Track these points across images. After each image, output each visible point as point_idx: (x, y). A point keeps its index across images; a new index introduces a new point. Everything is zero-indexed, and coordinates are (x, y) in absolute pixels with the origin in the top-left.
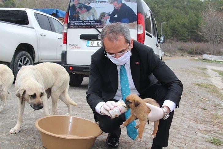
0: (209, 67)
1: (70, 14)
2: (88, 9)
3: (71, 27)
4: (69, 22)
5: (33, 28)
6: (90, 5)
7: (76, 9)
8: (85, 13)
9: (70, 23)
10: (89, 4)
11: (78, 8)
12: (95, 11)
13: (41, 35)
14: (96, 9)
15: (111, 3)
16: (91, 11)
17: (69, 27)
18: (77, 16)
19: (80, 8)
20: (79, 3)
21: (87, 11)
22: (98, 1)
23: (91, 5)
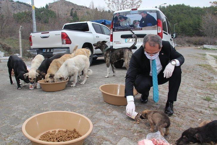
0: (208, 53)
1: (114, 22)
2: (126, 18)
4: (113, 27)
5: (92, 33)
7: (118, 19)
8: (124, 21)
9: (114, 28)
10: (126, 15)
11: (119, 18)
12: (130, 20)
13: (97, 37)
14: (131, 19)
15: (140, 14)
16: (128, 20)
17: (114, 31)
18: (119, 24)
19: (120, 18)
20: (120, 16)
21: (125, 20)
22: (131, 13)
23: (127, 16)
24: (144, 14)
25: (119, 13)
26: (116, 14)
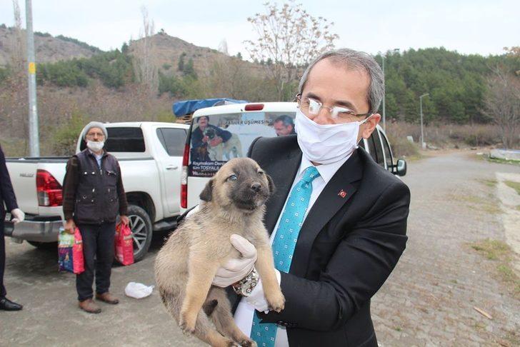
1: (191, 147)
2: (226, 136)
3: (194, 173)
4: (190, 163)
5: (152, 159)
6: (228, 129)
7: (203, 136)
8: (219, 146)
9: (192, 165)
10: (227, 126)
11: (207, 135)
12: (238, 142)
13: (168, 169)
14: (241, 138)
15: (271, 124)
16: (231, 141)
17: (190, 174)
18: (204, 153)
19: (210, 134)
20: (209, 126)
21: (224, 142)
22: (243, 120)
23: (231, 129)
24: (283, 125)
25: (207, 117)
26: (199, 118)
